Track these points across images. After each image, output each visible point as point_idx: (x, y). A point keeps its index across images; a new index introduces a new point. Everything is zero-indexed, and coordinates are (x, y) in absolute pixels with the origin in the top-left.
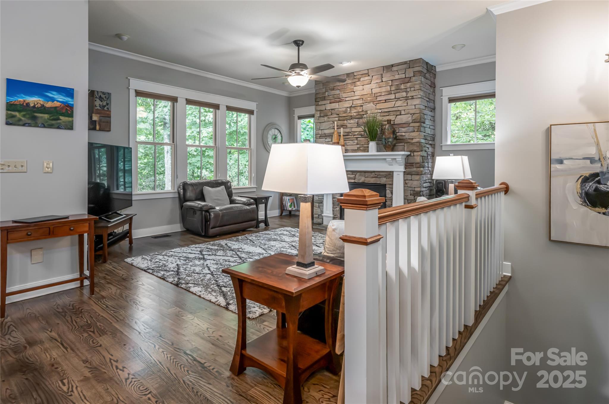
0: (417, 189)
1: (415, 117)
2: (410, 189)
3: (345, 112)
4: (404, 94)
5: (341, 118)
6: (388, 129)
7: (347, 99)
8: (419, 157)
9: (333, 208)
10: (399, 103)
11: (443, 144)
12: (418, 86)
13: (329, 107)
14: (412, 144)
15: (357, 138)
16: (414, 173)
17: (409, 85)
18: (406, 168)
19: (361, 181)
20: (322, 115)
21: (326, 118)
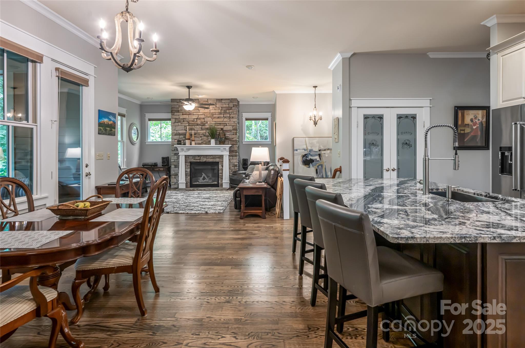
0: (235, 164)
1: (234, 127)
2: (232, 164)
3: (193, 121)
4: (228, 115)
5: (190, 124)
6: (222, 133)
7: (194, 114)
8: (236, 148)
9: (186, 177)
10: (225, 120)
11: (243, 141)
12: (235, 112)
13: (182, 117)
14: (233, 141)
15: (201, 136)
16: (234, 156)
17: (231, 111)
18: (229, 153)
19: (204, 161)
20: (176, 121)
21: (179, 124)
